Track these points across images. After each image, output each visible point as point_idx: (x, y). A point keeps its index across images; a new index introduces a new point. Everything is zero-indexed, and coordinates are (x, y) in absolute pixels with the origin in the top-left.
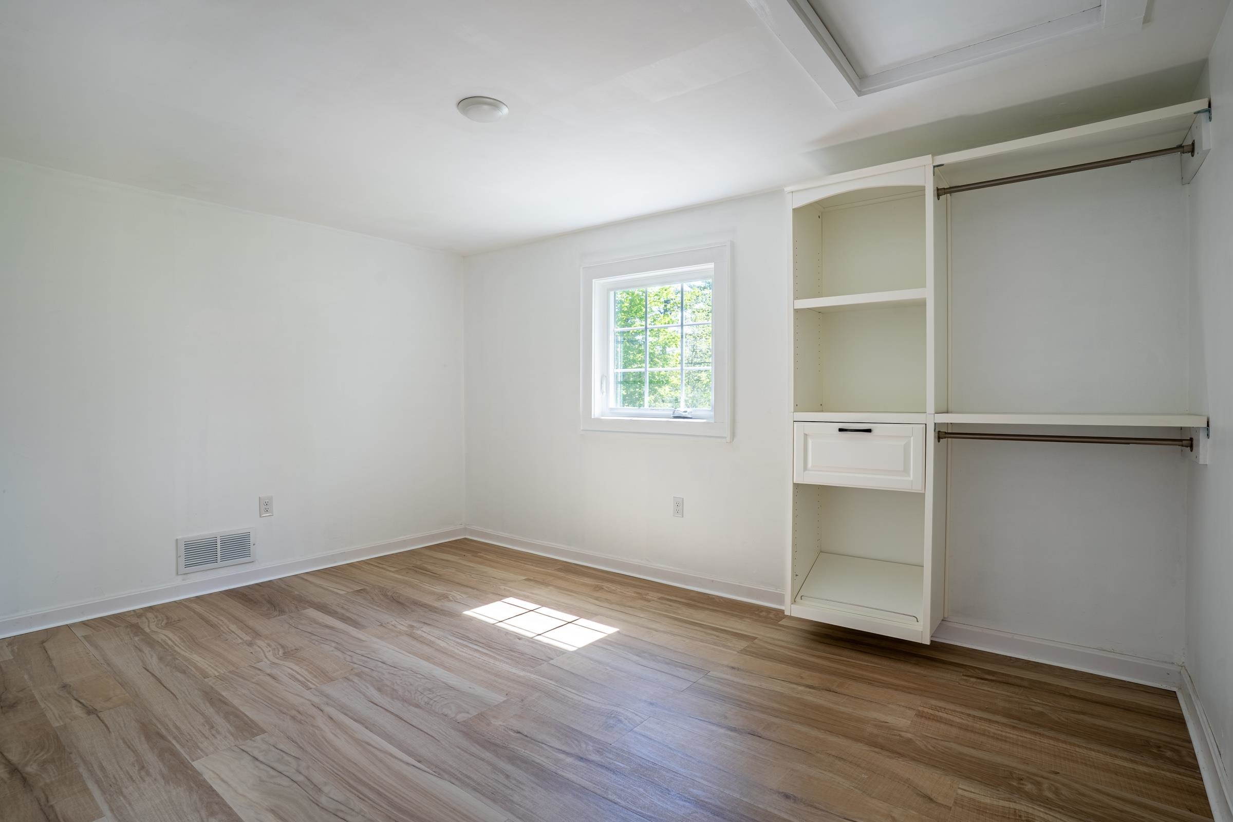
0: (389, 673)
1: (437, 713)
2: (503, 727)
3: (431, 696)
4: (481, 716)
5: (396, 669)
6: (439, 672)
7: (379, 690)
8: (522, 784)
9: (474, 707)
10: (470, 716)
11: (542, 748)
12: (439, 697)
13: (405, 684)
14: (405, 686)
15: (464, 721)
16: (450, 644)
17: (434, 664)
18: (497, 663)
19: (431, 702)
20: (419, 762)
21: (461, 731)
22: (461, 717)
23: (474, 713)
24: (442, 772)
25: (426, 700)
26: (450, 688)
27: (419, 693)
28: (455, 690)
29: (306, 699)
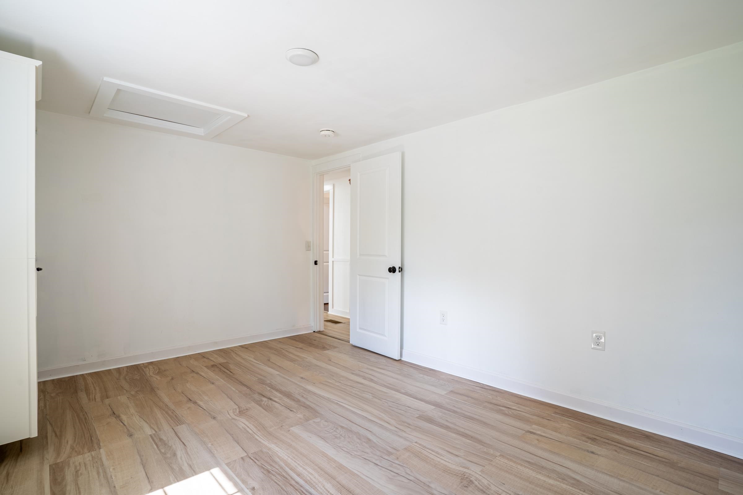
0: (368, 453)
1: (331, 422)
2: (298, 413)
3: (335, 433)
4: (307, 420)
5: (364, 457)
6: (331, 452)
7: (369, 440)
8: (298, 394)
9: (310, 425)
10: (313, 420)
11: (284, 404)
12: (330, 432)
13: (353, 443)
14: (353, 442)
15: (317, 418)
16: (322, 487)
17: (335, 461)
18: (285, 458)
19: (334, 429)
20: (337, 403)
21: (318, 413)
22: (318, 420)
23: (311, 422)
24: (328, 399)
25: (338, 431)
26: (323, 438)
27: (343, 436)
28: (320, 436)
29: (412, 435)
